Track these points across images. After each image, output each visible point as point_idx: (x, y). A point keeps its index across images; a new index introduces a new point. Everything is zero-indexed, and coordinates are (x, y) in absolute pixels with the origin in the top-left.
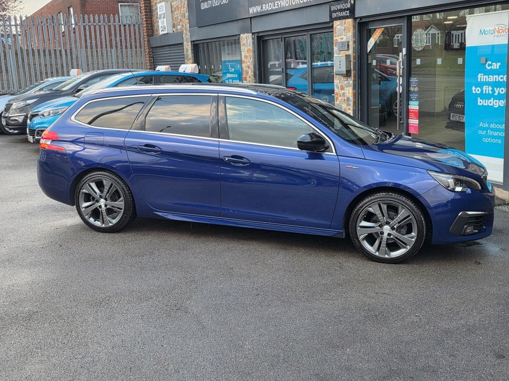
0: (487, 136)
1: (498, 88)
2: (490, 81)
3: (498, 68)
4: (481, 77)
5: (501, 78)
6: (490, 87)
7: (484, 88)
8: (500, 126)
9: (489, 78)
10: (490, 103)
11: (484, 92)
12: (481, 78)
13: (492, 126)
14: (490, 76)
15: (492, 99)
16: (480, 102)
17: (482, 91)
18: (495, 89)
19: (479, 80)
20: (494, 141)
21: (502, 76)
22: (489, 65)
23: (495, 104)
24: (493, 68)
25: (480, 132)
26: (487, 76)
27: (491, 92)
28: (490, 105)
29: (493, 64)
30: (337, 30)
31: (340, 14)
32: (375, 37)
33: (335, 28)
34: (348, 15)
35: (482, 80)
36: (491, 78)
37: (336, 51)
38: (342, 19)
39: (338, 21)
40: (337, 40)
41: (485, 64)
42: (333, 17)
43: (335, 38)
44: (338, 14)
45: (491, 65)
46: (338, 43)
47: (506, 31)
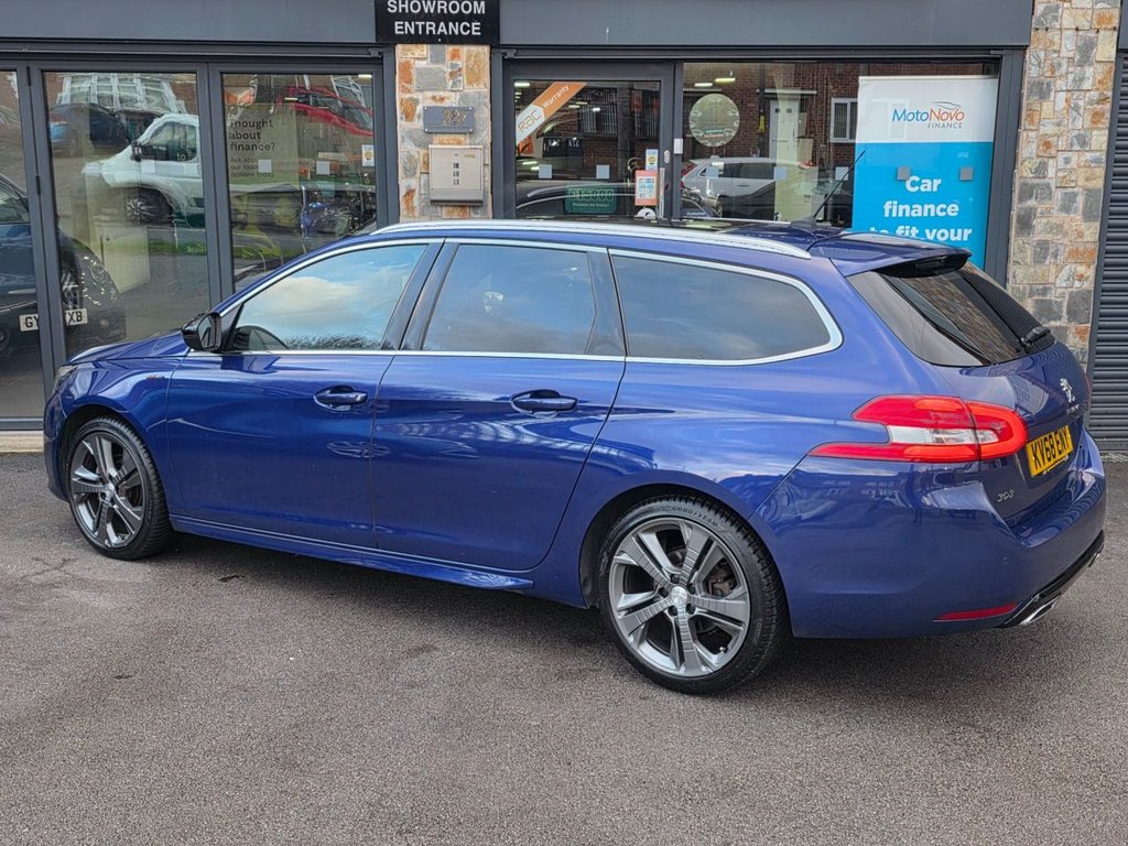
1: (935, 231)
2: (913, 215)
3: (935, 189)
4: (891, 208)
5: (942, 210)
6: (914, 228)
7: (900, 232)
9: (912, 209)
12: (891, 211)
14: (914, 206)
18: (927, 231)
19: (887, 215)
21: (944, 206)
22: (913, 184)
24: (923, 189)
26: (907, 207)
29: (923, 181)
30: (413, 72)
31: (433, 29)
32: (546, 105)
33: (407, 66)
34: (474, 33)
35: (894, 215)
36: (918, 211)
37: (410, 135)
38: (442, 43)
39: (420, 46)
40: (416, 102)
41: (905, 181)
42: (397, 32)
43: (408, 96)
44: (424, 27)
45: (919, 184)
46: (419, 109)
47: (960, 116)
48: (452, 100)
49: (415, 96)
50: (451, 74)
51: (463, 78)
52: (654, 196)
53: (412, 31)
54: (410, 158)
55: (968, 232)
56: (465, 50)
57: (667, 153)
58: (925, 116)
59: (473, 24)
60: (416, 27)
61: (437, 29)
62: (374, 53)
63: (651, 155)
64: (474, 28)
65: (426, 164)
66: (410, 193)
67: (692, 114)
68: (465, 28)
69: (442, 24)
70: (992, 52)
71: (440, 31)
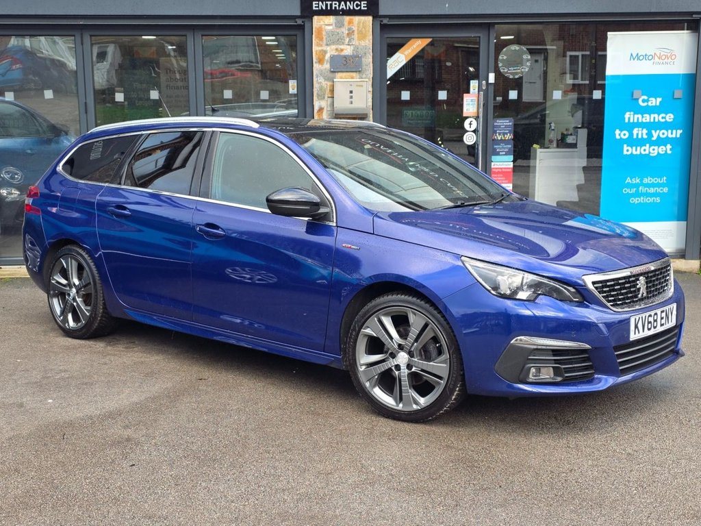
0: (637, 195)
1: (658, 131)
2: (644, 121)
3: (658, 104)
4: (629, 116)
5: (663, 118)
6: (645, 130)
7: (635, 131)
8: (658, 180)
9: (643, 117)
10: (645, 150)
11: (635, 137)
12: (629, 118)
13: (646, 181)
14: (645, 115)
15: (648, 145)
16: (628, 151)
17: (631, 134)
18: (653, 132)
19: (627, 121)
20: (649, 200)
21: (664, 115)
22: (644, 101)
23: (651, 151)
24: (650, 104)
25: (626, 191)
26: (640, 116)
27: (645, 136)
28: (643, 153)
29: (650, 99)
30: (324, 33)
31: (337, 6)
32: (406, 53)
33: (320, 30)
34: (362, 8)
35: (631, 121)
36: (647, 118)
37: (321, 73)
38: (343, 15)
39: (328, 17)
40: (325, 52)
41: (638, 99)
42: (314, 8)
43: (320, 48)
44: (331, 5)
45: (647, 101)
46: (327, 56)
47: (673, 57)
48: (348, 51)
49: (324, 48)
50: (348, 34)
51: (356, 36)
52: (475, 110)
53: (324, 8)
54: (321, 88)
55: (680, 132)
56: (356, 19)
57: (484, 82)
58: (650, 57)
59: (362, 3)
60: (327, 5)
61: (339, 6)
62: (299, 22)
63: (474, 84)
64: (362, 5)
65: (332, 91)
66: (321, 109)
67: (500, 57)
68: (357, 5)
69: (343, 3)
70: (694, 16)
71: (341, 7)
